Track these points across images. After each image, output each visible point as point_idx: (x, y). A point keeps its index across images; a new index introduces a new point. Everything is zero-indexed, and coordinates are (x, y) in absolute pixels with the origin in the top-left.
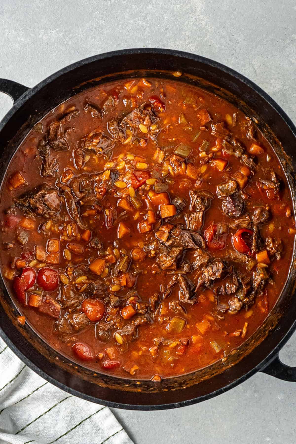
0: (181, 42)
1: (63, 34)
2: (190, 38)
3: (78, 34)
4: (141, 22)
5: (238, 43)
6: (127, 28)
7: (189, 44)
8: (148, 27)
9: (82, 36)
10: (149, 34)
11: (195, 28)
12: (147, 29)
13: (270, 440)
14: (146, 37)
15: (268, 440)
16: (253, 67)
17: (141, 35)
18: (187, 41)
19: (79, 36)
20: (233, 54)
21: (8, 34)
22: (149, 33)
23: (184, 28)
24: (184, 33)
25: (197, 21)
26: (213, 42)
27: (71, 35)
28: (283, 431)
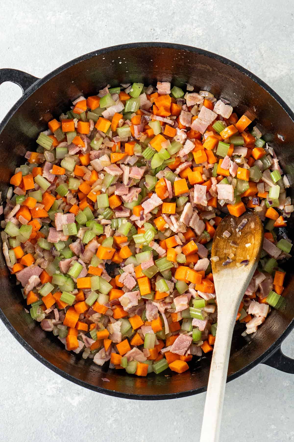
0: (188, 26)
1: (71, 16)
2: (198, 22)
3: (86, 17)
4: (149, 5)
5: (245, 28)
6: (135, 11)
7: (197, 27)
8: (156, 10)
9: (90, 19)
10: (156, 18)
11: (202, 12)
12: (155, 12)
13: (275, 427)
14: (153, 21)
15: (273, 427)
16: (259, 51)
17: (148, 18)
18: (195, 25)
19: (87, 18)
20: (240, 38)
21: (16, 16)
22: (157, 16)
23: (191, 13)
24: (191, 17)
25: (204, 5)
26: (220, 26)
27: (79, 17)
28: (288, 418)
